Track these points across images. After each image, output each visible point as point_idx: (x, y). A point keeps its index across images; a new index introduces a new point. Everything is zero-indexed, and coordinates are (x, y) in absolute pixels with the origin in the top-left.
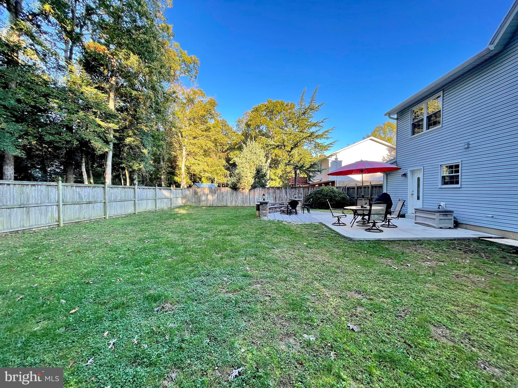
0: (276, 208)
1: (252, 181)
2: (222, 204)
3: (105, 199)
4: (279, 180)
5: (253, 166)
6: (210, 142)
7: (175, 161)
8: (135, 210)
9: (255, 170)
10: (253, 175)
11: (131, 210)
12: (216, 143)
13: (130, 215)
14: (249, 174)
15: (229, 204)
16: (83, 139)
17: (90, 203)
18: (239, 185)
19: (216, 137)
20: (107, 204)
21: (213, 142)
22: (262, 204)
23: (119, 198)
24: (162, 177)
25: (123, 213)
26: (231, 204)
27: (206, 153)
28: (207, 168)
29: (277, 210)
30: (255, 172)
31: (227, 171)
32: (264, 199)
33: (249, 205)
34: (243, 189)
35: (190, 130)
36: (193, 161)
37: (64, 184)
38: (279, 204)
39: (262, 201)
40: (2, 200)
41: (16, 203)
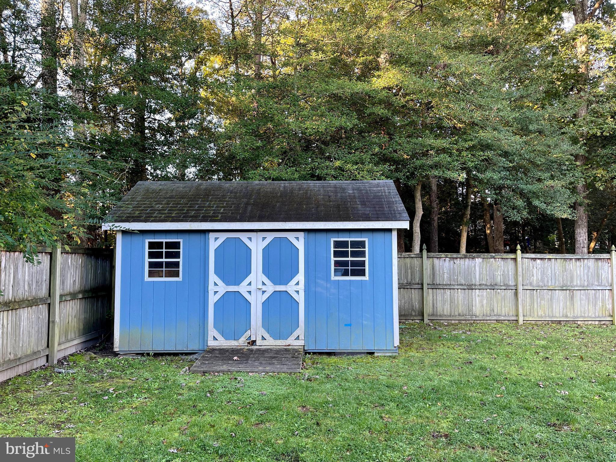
40: (542, 280)
41: (558, 284)
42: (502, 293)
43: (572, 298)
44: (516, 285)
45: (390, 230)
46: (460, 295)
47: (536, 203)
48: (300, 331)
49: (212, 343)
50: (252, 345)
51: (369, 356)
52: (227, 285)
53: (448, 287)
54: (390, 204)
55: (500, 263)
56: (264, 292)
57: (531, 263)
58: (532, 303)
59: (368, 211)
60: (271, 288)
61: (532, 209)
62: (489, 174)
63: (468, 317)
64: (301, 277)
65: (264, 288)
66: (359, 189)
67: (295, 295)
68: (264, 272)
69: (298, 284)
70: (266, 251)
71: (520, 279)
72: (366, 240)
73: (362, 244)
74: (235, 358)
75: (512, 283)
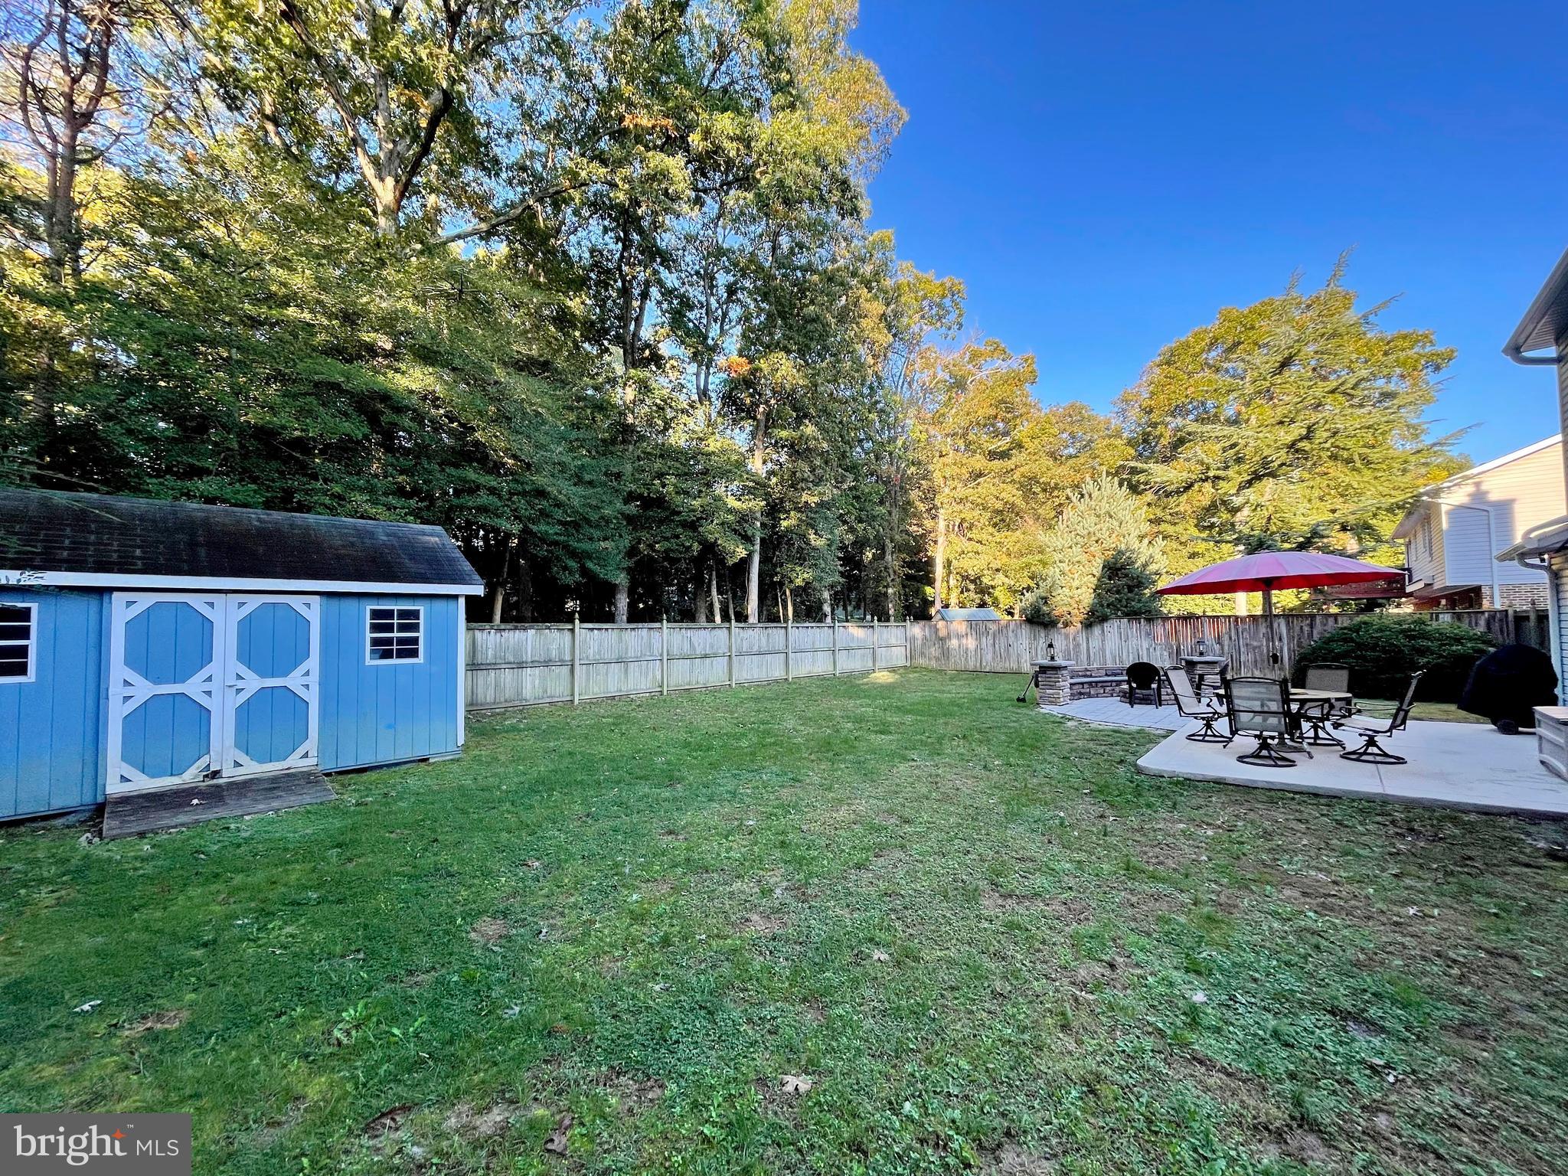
1: (1087, 598)
7: (919, 548)
8: (787, 673)
11: (778, 673)
13: (776, 681)
14: (1084, 580)
16: (706, 540)
17: (705, 656)
20: (734, 658)
22: (1043, 669)
23: (755, 649)
24: (890, 591)
25: (763, 676)
32: (1052, 658)
34: (1066, 625)
35: (952, 464)
37: (670, 625)
39: (1046, 662)
40: (599, 652)
41: (614, 656)
42: (557, 670)
43: (626, 670)
44: (573, 660)
45: (456, 597)
46: (507, 676)
47: (590, 565)
48: (311, 745)
49: (114, 788)
50: (213, 778)
51: (422, 765)
52: (155, 683)
53: (493, 666)
54: (451, 561)
55: (556, 634)
56: (239, 691)
57: (589, 633)
58: (588, 680)
59: (422, 568)
60: (253, 683)
61: (584, 571)
62: (543, 528)
63: (517, 703)
64: (313, 662)
65: (240, 684)
66: (394, 535)
67: (301, 692)
68: (240, 658)
69: (307, 673)
70: (247, 626)
71: (577, 652)
72: (421, 609)
73: (415, 614)
74: (195, 802)
75: (568, 657)
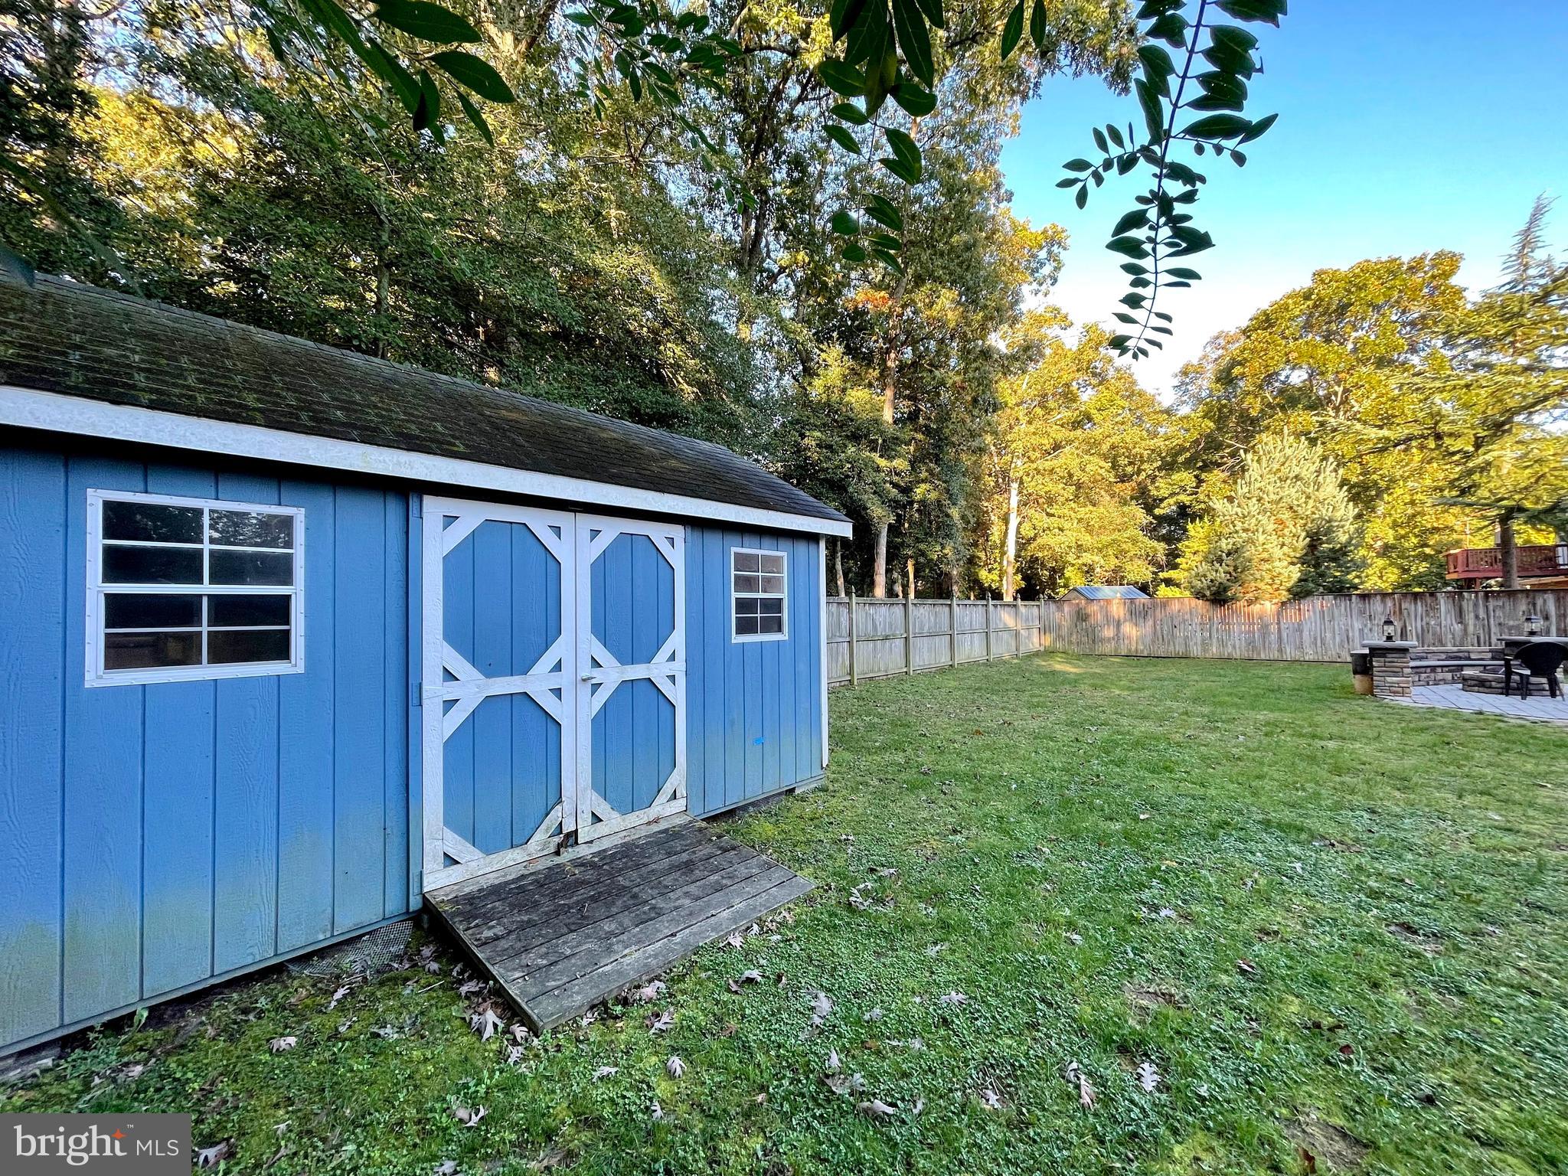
0: (1433, 668)
1: (1291, 574)
2: (1171, 648)
3: (907, 630)
4: (1381, 562)
5: (1290, 524)
6: (1095, 459)
7: (984, 527)
8: (952, 658)
9: (1304, 534)
10: (1292, 554)
11: (945, 658)
12: (1115, 457)
13: (945, 668)
14: (1278, 553)
15: (1196, 651)
18: (1234, 590)
19: (1115, 439)
20: (910, 641)
21: (1105, 457)
22: (1379, 652)
26: (1205, 650)
27: (1082, 491)
28: (1087, 539)
29: (1440, 676)
30: (1303, 543)
31: (1155, 544)
32: (1389, 638)
33: (1276, 655)
34: (1250, 603)
35: (1034, 434)
36: (1044, 521)
37: (861, 600)
38: (1443, 656)
39: (1380, 642)
48: (679, 778)
49: (436, 879)
50: (568, 846)
51: (792, 800)
52: (487, 675)
56: (596, 687)
60: (612, 673)
64: (677, 641)
65: (598, 676)
67: (666, 688)
68: (594, 628)
69: (673, 657)
70: (601, 568)
72: (785, 555)
73: (777, 564)
